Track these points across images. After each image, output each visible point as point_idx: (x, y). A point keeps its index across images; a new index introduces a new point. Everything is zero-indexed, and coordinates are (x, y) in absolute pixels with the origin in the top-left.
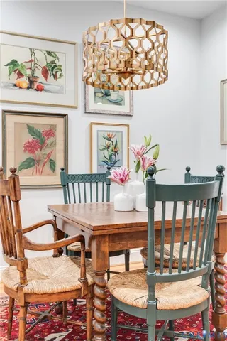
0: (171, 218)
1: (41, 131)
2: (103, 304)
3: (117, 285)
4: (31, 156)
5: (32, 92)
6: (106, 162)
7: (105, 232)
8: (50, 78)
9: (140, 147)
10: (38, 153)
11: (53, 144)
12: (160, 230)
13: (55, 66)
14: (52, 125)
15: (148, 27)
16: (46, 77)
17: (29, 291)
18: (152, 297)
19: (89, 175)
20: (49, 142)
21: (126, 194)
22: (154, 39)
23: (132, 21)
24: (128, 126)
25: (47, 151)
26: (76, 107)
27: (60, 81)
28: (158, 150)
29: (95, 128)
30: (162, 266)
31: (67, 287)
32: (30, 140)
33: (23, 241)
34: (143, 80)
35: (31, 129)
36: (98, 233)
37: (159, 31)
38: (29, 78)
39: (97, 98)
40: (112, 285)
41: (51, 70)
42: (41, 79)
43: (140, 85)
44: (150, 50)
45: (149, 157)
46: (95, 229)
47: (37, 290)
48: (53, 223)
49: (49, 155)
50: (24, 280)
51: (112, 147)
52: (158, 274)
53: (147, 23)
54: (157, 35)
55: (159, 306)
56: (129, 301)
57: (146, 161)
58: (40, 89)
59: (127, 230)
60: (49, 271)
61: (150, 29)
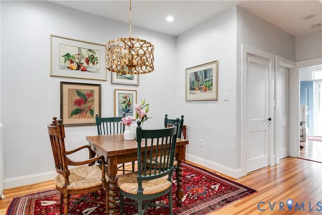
0: (150, 145)
1: (85, 94)
2: (114, 193)
3: (123, 182)
4: (79, 108)
5: (79, 72)
6: (124, 110)
7: (115, 154)
8: (91, 64)
9: (139, 106)
10: (83, 106)
11: (93, 101)
12: (150, 151)
13: (94, 58)
14: (91, 90)
15: (142, 43)
16: (88, 64)
17: (71, 189)
18: (140, 188)
19: (113, 118)
20: (89, 99)
21: (130, 131)
22: (145, 49)
23: (133, 39)
24: (136, 91)
25: (89, 105)
26: (106, 81)
27: (97, 66)
28: (148, 107)
29: (117, 92)
30: (150, 168)
31: (94, 185)
32: (78, 99)
33: (67, 161)
34: (141, 69)
35: (78, 92)
36: (111, 155)
37: (148, 45)
38: (77, 64)
39: (118, 76)
40: (120, 182)
41: (91, 60)
42: (85, 65)
43: (140, 72)
44: (143, 56)
45: (143, 111)
46: (109, 153)
47: (75, 188)
48: (89, 147)
49: (90, 107)
50: (67, 183)
51: (127, 102)
52: (143, 176)
53: (141, 41)
54: (147, 47)
55: (144, 193)
56: (127, 191)
57: (142, 114)
58: (84, 70)
59: (128, 152)
60: (85, 174)
61: (143, 44)
